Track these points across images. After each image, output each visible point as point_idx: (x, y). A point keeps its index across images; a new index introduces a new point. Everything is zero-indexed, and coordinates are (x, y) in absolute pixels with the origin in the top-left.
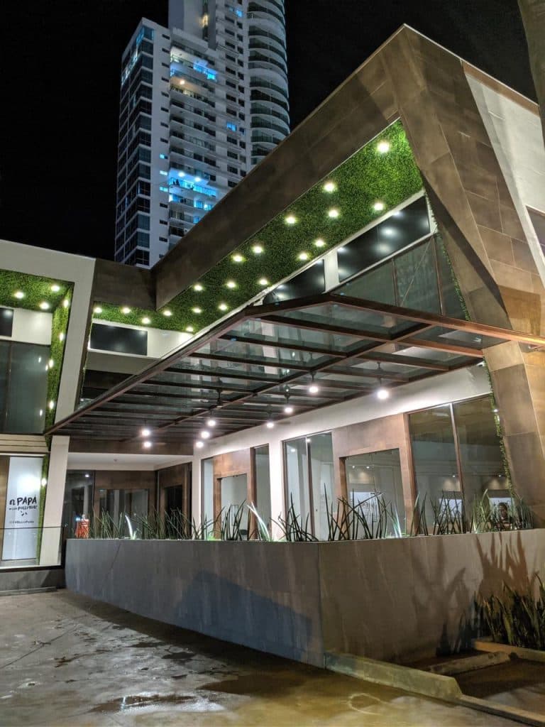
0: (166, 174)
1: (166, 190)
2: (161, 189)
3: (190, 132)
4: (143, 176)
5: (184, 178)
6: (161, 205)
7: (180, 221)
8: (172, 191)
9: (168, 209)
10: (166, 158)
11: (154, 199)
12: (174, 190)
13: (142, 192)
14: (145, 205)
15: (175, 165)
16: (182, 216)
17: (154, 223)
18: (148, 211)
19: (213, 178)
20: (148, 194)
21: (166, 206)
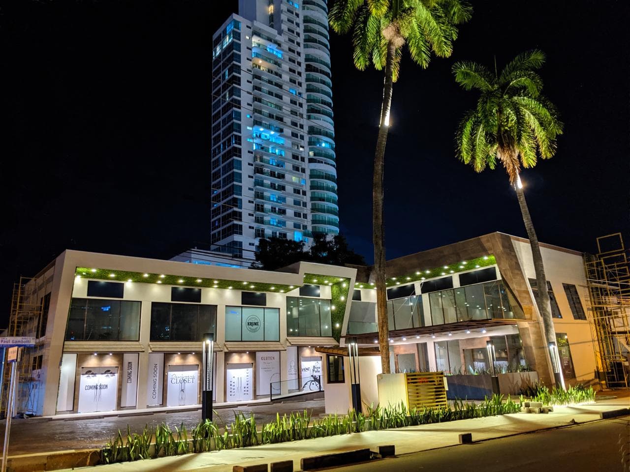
0: (251, 129)
1: (251, 141)
2: (248, 140)
3: (267, 98)
4: (236, 131)
5: (263, 131)
6: (249, 152)
7: (261, 163)
8: (255, 141)
9: (253, 155)
10: (251, 117)
11: (244, 147)
12: (257, 141)
13: (236, 143)
14: (238, 152)
15: (257, 123)
16: (262, 160)
17: (245, 165)
18: (240, 157)
19: (281, 131)
20: (240, 144)
21: (252, 153)
